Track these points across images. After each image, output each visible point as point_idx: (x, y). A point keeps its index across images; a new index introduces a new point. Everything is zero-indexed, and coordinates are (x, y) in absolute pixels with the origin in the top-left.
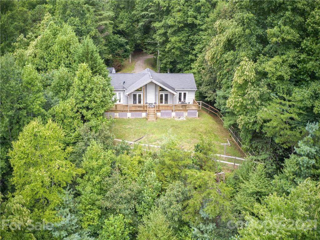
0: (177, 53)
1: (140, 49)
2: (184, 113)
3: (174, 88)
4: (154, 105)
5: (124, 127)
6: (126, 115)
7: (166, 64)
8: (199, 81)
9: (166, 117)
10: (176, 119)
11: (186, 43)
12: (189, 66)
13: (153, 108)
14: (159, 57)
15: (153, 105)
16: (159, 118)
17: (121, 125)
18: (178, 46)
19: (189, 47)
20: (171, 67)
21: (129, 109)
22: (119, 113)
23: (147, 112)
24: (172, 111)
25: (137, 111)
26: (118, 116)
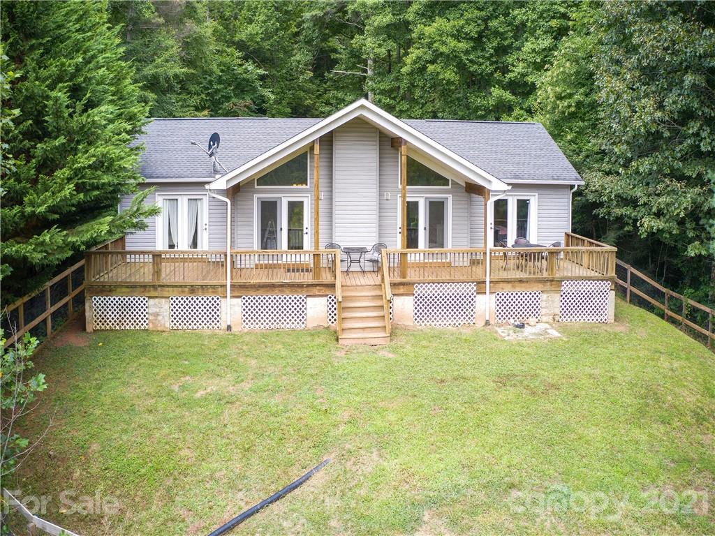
2: (544, 296)
4: (375, 256)
5: (183, 388)
6: (215, 314)
9: (442, 323)
10: (506, 334)
11: (478, 41)
13: (369, 275)
15: (368, 256)
16: (406, 328)
17: (165, 378)
18: (454, 51)
21: (232, 279)
22: (175, 299)
23: (335, 292)
24: (475, 288)
25: (277, 290)
26: (167, 319)
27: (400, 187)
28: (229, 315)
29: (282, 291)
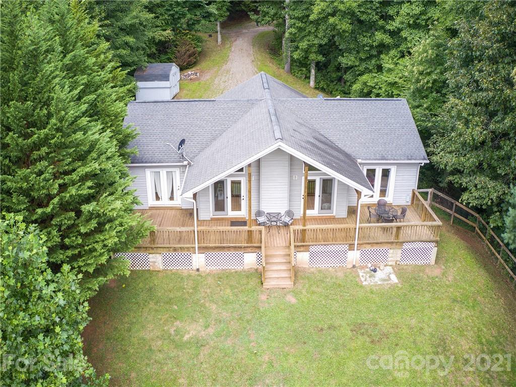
0: (344, 27)
1: (243, 11)
2: (391, 251)
3: (353, 154)
6: (189, 262)
7: (307, 51)
8: (423, 121)
9: (326, 266)
10: (364, 279)
12: (373, 62)
14: (291, 34)
16: (304, 269)
19: (375, 10)
20: (320, 58)
21: (198, 244)
22: (165, 254)
23: (261, 251)
24: (348, 248)
25: (226, 250)
26: (160, 264)
27: (304, 172)
28: (197, 262)
29: (229, 250)
